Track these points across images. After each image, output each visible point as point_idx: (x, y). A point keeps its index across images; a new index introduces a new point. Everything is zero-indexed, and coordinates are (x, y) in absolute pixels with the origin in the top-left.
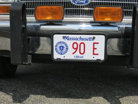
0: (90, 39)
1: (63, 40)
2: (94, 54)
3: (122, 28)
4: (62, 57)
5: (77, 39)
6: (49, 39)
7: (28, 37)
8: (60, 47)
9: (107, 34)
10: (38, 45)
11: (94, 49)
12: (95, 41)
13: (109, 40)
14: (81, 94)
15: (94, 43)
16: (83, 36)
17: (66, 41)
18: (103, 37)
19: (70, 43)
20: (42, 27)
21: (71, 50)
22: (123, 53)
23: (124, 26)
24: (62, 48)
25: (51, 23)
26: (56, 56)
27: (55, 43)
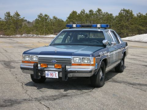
0: (54, 72)
2: (55, 76)
4: (48, 77)
18: (58, 72)
21: (50, 75)
27: (46, 73)
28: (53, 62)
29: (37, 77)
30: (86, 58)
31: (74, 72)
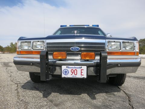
0: (79, 68)
1: (67, 68)
2: (81, 75)
3: (95, 62)
4: (66, 76)
5: (73, 68)
6: (60, 68)
7: (50, 67)
8: (65, 72)
9: (88, 65)
11: (81, 72)
12: (82, 69)
13: (89, 68)
14: (77, 92)
15: (81, 70)
16: (76, 66)
18: (86, 67)
19: (70, 70)
20: (57, 62)
22: (96, 74)
23: (96, 61)
24: (66, 72)
25: (60, 60)
26: (63, 76)
27: (62, 71)
28: (74, 49)
29: (47, 78)
30: (128, 42)
31: (116, 65)
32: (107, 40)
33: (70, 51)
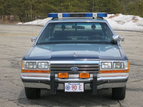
0: (78, 84)
1: (68, 85)
4: (68, 91)
5: (73, 84)
6: (63, 85)
8: (67, 87)
9: (84, 82)
10: (58, 85)
11: (80, 88)
12: (80, 85)
13: (85, 84)
14: (76, 105)
16: (76, 83)
17: (69, 85)
19: (71, 86)
21: (71, 88)
26: (66, 90)
27: (65, 86)
28: (74, 69)
30: (119, 62)
31: (106, 82)
32: (100, 61)
33: (70, 70)
